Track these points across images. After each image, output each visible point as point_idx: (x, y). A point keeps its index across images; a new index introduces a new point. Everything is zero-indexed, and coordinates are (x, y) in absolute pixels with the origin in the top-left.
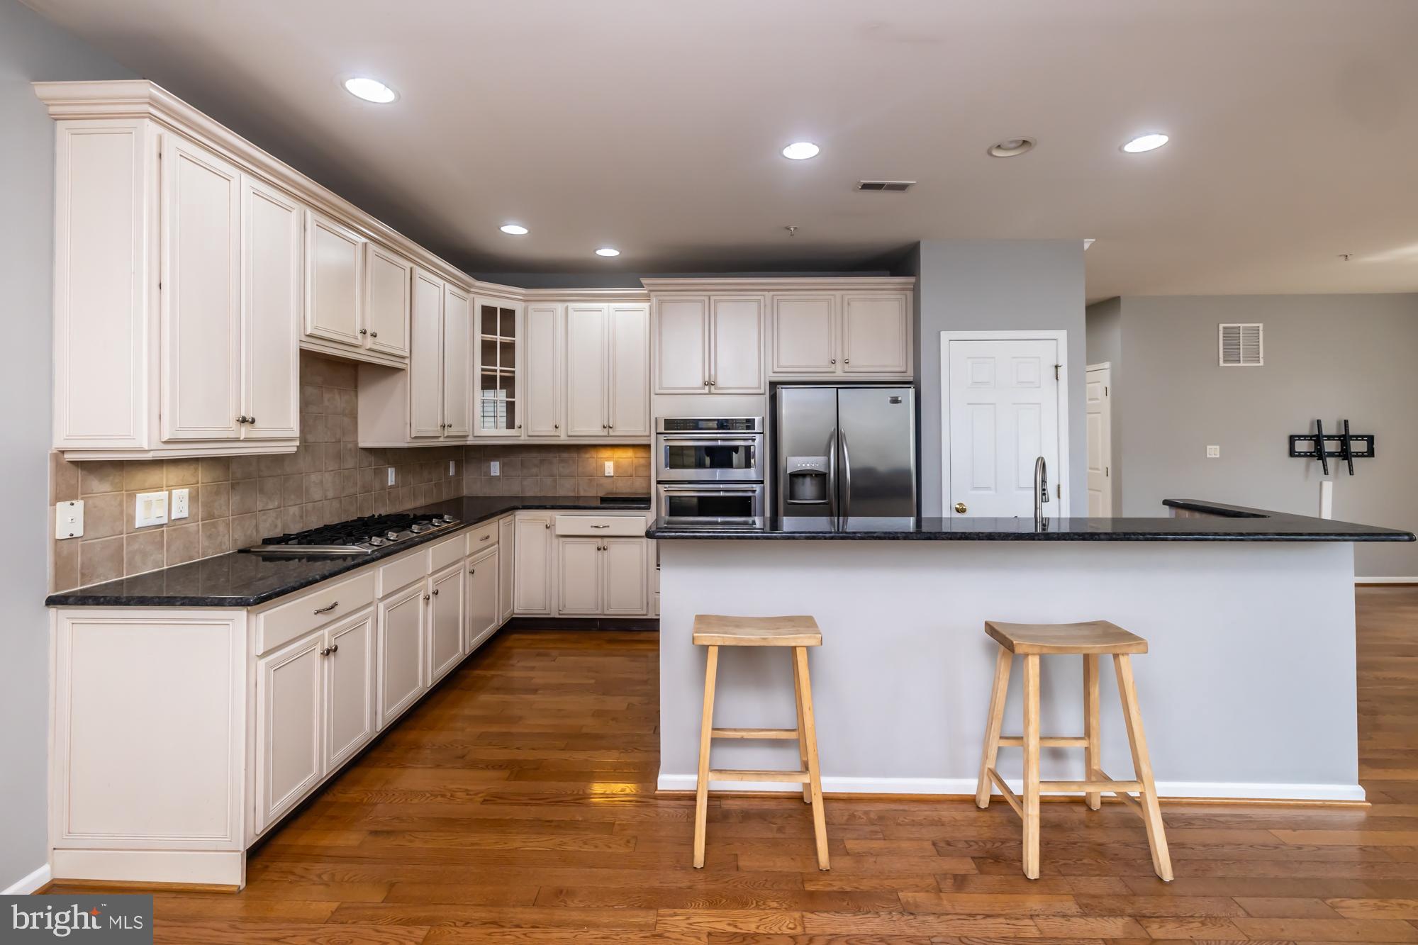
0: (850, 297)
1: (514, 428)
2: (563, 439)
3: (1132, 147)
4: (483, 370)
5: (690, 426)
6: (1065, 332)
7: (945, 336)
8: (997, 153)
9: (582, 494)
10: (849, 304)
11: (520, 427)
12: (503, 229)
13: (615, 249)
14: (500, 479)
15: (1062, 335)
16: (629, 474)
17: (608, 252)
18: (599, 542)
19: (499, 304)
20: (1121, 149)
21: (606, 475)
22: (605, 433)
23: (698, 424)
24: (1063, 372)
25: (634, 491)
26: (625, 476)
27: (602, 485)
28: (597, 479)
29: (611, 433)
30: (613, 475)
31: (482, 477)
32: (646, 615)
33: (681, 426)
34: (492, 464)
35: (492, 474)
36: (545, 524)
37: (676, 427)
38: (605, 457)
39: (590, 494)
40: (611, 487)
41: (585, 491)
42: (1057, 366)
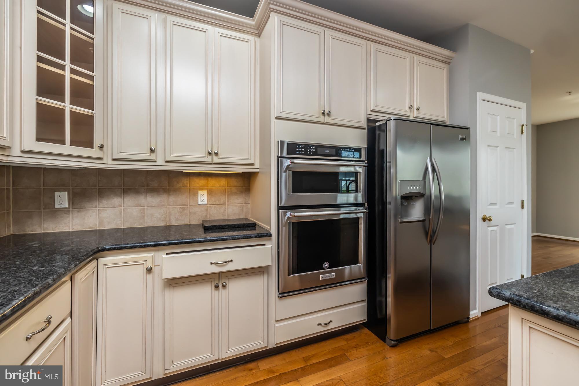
0: (419, 59)
1: (93, 147)
2: (161, 164)
6: (525, 104)
7: (479, 96)
9: (174, 223)
10: (418, 64)
11: (102, 147)
14: (69, 211)
15: (523, 105)
16: (222, 201)
18: (216, 280)
21: (200, 203)
22: (210, 159)
23: (316, 150)
25: (226, 218)
26: (219, 203)
27: (195, 213)
28: (190, 207)
29: (216, 159)
30: (206, 203)
31: (42, 210)
32: (267, 347)
33: (302, 151)
34: (57, 194)
35: (57, 206)
36: (145, 265)
37: (297, 152)
38: (198, 186)
39: (183, 223)
40: (204, 215)
41: (177, 220)
42: (523, 126)
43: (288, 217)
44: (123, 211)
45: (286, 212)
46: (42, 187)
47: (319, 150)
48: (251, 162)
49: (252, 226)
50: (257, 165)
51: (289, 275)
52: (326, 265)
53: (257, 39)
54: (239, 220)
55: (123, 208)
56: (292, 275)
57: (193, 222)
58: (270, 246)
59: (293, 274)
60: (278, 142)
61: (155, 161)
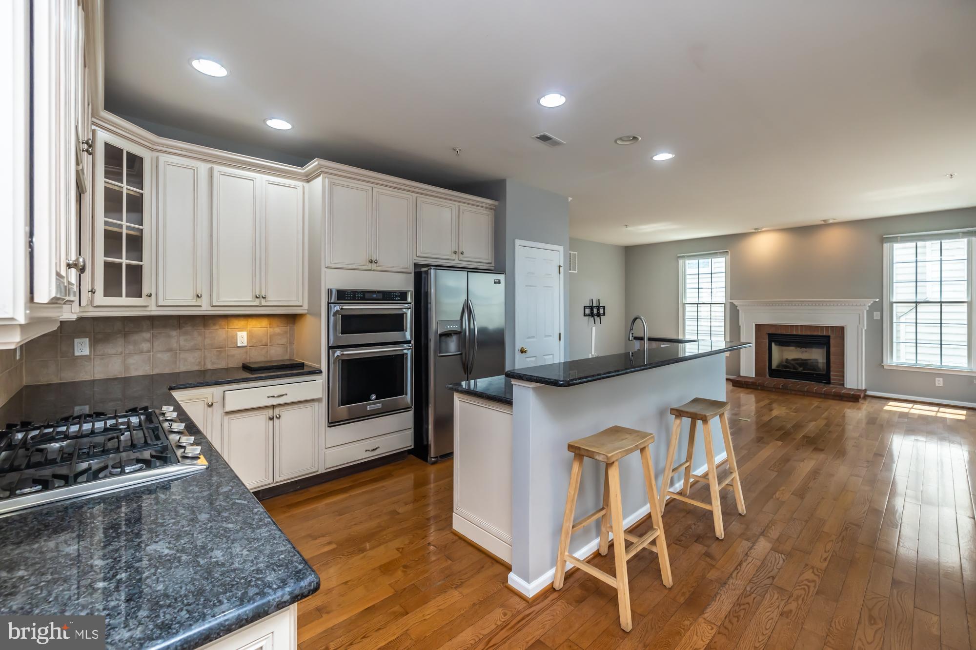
0: (464, 208)
1: (141, 296)
2: (205, 308)
3: (657, 158)
4: (106, 223)
5: (358, 297)
6: (563, 247)
7: (518, 242)
8: (619, 142)
9: (209, 366)
10: (463, 213)
11: (150, 296)
12: (196, 64)
13: (288, 122)
14: (90, 359)
15: (561, 248)
16: (264, 342)
17: (279, 125)
18: (270, 412)
19: (127, 147)
20: (652, 158)
21: (239, 345)
22: (257, 303)
23: (364, 295)
24: (562, 269)
25: (269, 359)
26: (260, 345)
27: (233, 356)
28: (228, 350)
29: (263, 303)
30: (246, 345)
31: (59, 358)
32: (317, 471)
33: (350, 297)
34: (76, 341)
35: (77, 354)
36: (206, 402)
37: (346, 298)
38: (237, 327)
39: (219, 367)
40: (244, 357)
41: (213, 363)
42: (560, 266)
43: (338, 356)
44: (152, 356)
45: (336, 351)
46: (59, 335)
47: (367, 295)
48: (300, 304)
49: (301, 365)
50: (306, 307)
51: (339, 406)
52: (373, 397)
53: (305, 184)
54: (283, 361)
55: (151, 353)
56: (341, 407)
57: (231, 366)
58: (320, 381)
59: (342, 405)
60: (328, 289)
61: (201, 306)
